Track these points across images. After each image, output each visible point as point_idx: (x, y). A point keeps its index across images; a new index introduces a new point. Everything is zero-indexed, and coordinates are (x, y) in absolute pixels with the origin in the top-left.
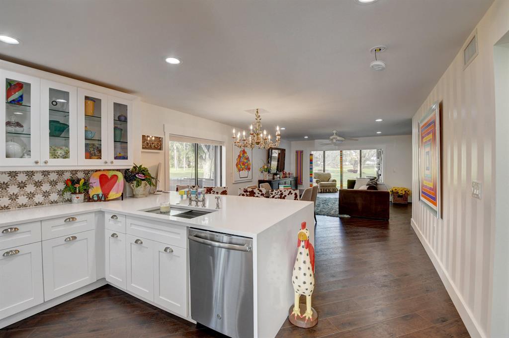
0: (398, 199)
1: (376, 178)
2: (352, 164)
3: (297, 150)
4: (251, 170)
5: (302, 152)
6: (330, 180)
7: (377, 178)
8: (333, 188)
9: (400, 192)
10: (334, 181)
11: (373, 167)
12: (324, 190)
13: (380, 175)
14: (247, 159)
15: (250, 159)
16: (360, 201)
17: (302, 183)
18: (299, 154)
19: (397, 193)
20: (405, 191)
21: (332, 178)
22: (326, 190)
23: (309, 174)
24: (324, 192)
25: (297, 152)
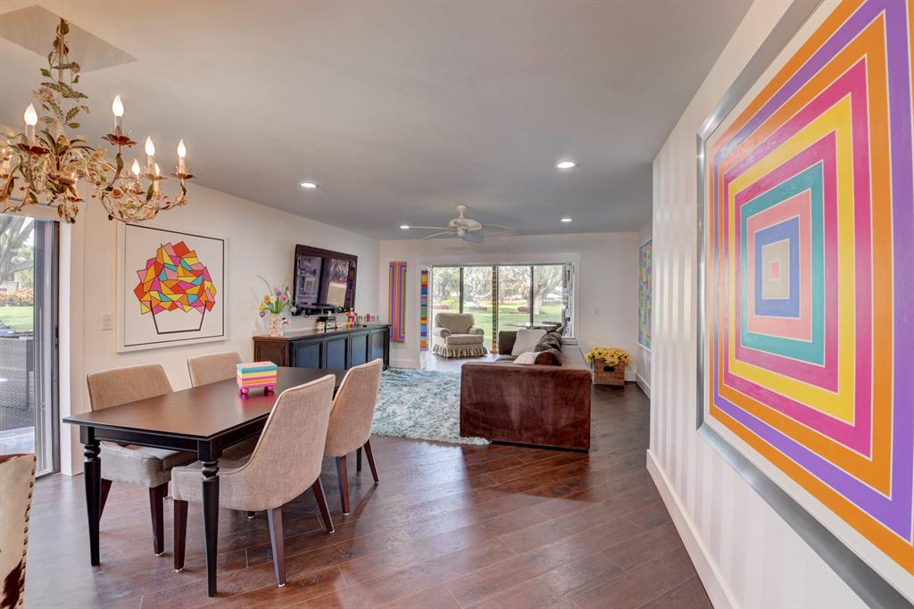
0: (605, 374)
1: (559, 325)
2: (526, 298)
3: (393, 260)
4: (217, 308)
5: (403, 266)
6: (472, 330)
7: (563, 325)
8: (476, 346)
9: (609, 360)
10: (480, 332)
11: (558, 303)
12: (457, 351)
13: (569, 319)
14: (202, 273)
15: (215, 273)
16: (514, 398)
17: (404, 338)
18: (398, 272)
19: (604, 360)
20: (619, 358)
21: (476, 327)
22: (461, 352)
23: (419, 317)
24: (456, 358)
25: (392, 265)
